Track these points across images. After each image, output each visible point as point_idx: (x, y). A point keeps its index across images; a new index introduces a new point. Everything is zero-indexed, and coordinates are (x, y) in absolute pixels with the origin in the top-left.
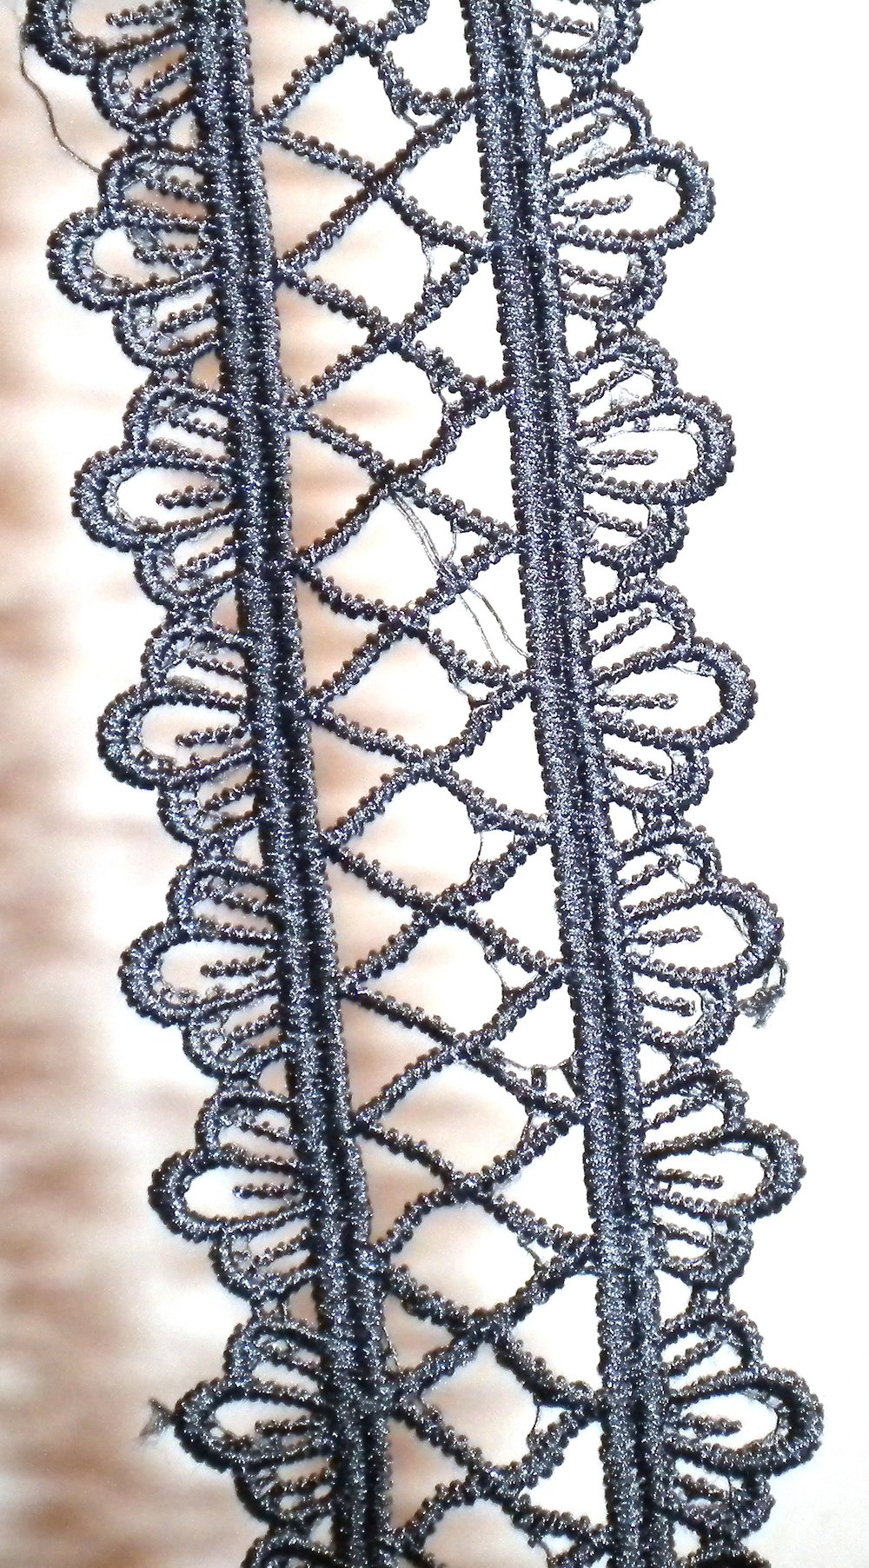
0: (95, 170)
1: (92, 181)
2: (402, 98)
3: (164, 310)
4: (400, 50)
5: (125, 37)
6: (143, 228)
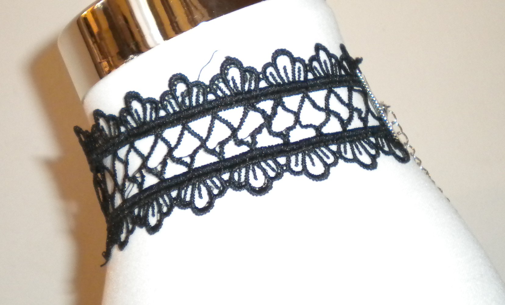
0: (198, 79)
1: (196, 79)
2: (222, 144)
3: (173, 101)
4: (232, 143)
5: (229, 81)
6: (189, 93)
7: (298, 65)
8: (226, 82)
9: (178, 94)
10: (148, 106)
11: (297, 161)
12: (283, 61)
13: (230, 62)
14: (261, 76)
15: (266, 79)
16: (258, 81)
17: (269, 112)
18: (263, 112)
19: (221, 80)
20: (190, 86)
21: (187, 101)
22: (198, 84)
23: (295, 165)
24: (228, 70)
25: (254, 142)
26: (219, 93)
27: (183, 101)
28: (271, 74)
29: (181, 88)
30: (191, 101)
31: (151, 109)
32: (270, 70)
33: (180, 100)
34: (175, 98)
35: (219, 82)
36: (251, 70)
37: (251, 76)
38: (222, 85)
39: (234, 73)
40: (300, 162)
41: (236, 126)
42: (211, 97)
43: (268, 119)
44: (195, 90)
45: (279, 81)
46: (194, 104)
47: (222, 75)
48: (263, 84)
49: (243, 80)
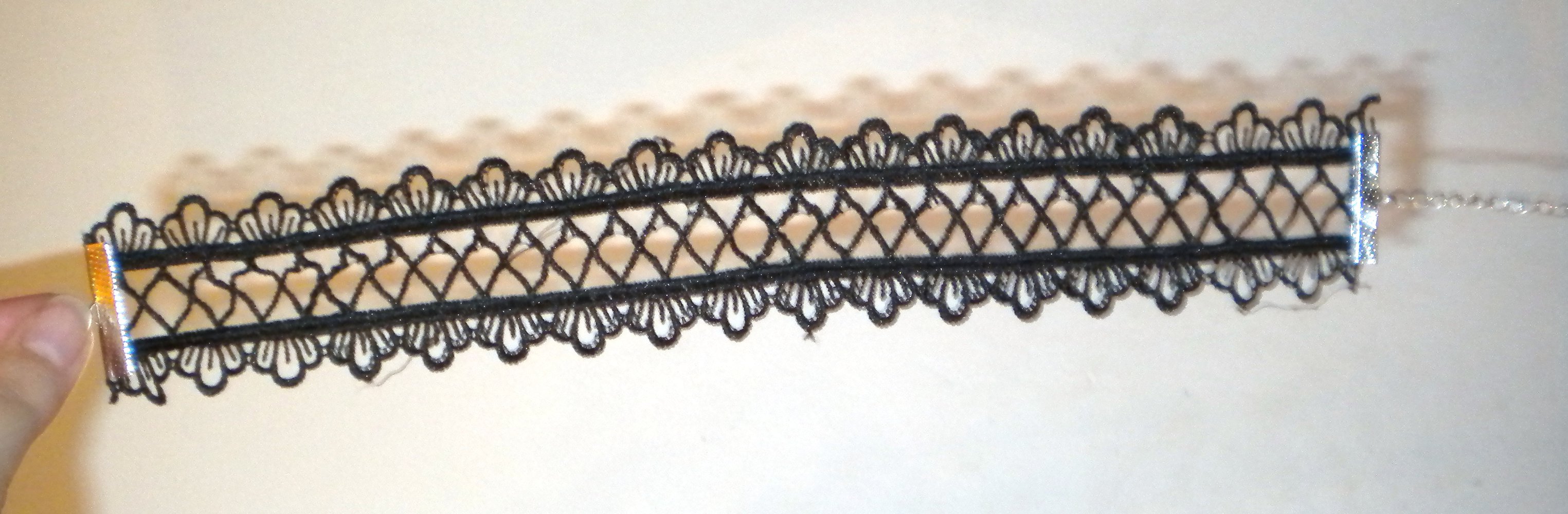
6: (427, 343)
7: (266, 365)
8: (375, 348)
9: (442, 345)
10: (492, 338)
11: (290, 226)
12: (289, 370)
13: (366, 375)
14: (325, 351)
15: (318, 347)
16: (330, 346)
17: (322, 299)
18: (332, 298)
19: (382, 352)
20: (423, 352)
21: (432, 333)
22: (412, 351)
23: (294, 218)
24: (370, 365)
25: (342, 256)
26: (387, 335)
27: (437, 332)
28: (309, 353)
29: (437, 352)
30: (427, 331)
31: (488, 332)
32: (309, 360)
33: (442, 336)
34: (448, 339)
35: (385, 349)
36: (339, 361)
37: (340, 353)
38: (381, 344)
39: (363, 359)
40: (287, 222)
41: (368, 285)
42: (399, 331)
43: (322, 286)
44: (418, 344)
45: (300, 344)
46: (422, 326)
47: (379, 358)
48: (324, 340)
49: (351, 349)
